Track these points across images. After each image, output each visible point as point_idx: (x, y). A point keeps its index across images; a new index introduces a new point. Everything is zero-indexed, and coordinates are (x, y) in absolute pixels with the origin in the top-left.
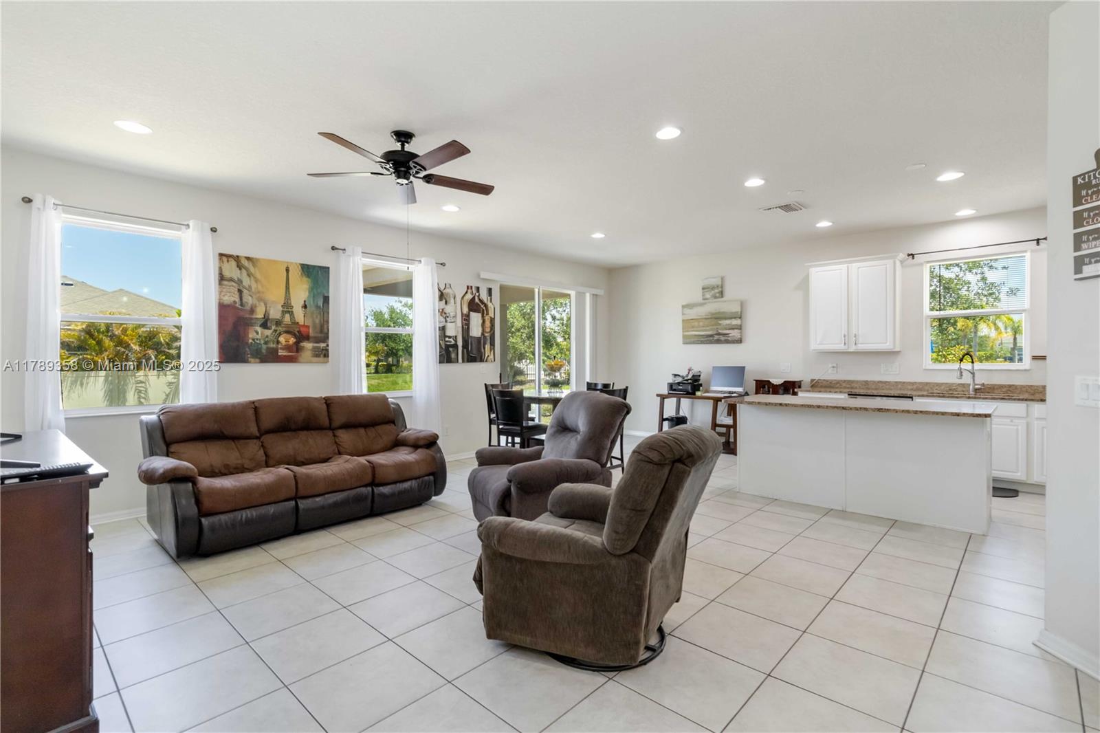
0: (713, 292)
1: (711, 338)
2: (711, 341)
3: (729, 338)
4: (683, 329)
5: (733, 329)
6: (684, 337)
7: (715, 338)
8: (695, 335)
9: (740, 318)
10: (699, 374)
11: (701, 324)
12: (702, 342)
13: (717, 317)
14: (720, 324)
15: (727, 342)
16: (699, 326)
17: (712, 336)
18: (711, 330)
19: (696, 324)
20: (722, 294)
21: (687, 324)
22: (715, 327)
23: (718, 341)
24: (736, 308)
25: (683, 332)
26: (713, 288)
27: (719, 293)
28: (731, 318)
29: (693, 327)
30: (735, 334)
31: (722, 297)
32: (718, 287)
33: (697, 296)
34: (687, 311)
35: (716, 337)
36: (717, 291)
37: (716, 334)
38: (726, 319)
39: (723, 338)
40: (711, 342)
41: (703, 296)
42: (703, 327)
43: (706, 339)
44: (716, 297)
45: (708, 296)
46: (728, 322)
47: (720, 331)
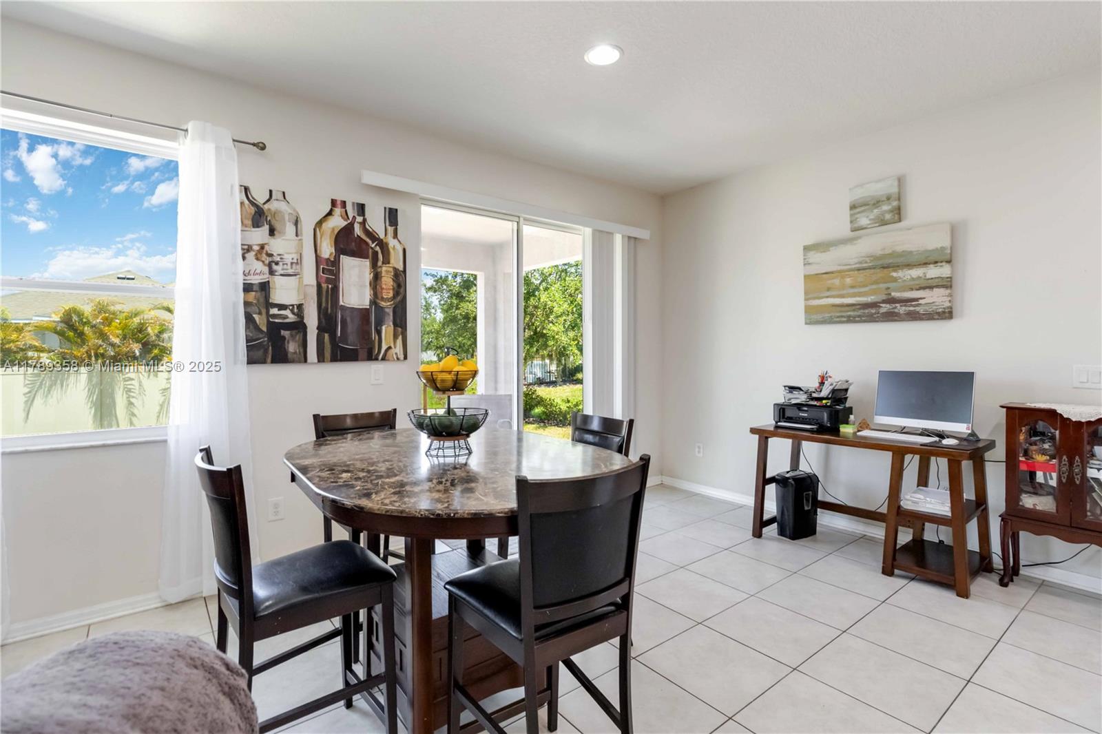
0: (875, 211)
1: (873, 311)
2: (872, 315)
3: (917, 309)
4: (806, 293)
5: (931, 288)
6: (809, 310)
7: (882, 310)
8: (834, 306)
9: (949, 262)
10: (844, 387)
11: (848, 281)
12: (850, 320)
13: (888, 264)
14: (895, 280)
15: (914, 317)
16: (843, 287)
17: (874, 305)
18: (873, 292)
19: (837, 282)
20: (898, 213)
21: (815, 283)
22: (883, 286)
23: (891, 317)
24: (938, 241)
25: (806, 300)
26: (877, 203)
27: (891, 211)
28: (926, 264)
29: (829, 289)
30: (936, 298)
31: (900, 220)
32: (888, 199)
33: (840, 225)
34: (814, 257)
35: (885, 308)
36: (885, 208)
37: (884, 302)
38: (909, 266)
39: (901, 309)
40: (872, 319)
41: (851, 222)
42: (852, 287)
43: (860, 312)
44: (884, 223)
45: (864, 221)
46: (916, 273)
47: (895, 294)
